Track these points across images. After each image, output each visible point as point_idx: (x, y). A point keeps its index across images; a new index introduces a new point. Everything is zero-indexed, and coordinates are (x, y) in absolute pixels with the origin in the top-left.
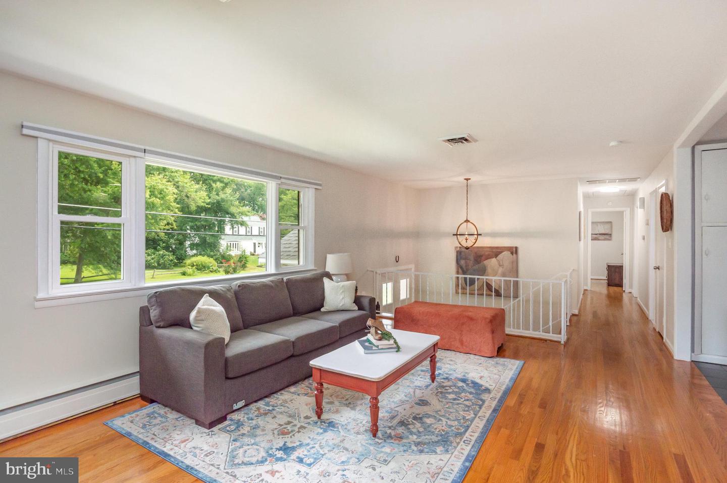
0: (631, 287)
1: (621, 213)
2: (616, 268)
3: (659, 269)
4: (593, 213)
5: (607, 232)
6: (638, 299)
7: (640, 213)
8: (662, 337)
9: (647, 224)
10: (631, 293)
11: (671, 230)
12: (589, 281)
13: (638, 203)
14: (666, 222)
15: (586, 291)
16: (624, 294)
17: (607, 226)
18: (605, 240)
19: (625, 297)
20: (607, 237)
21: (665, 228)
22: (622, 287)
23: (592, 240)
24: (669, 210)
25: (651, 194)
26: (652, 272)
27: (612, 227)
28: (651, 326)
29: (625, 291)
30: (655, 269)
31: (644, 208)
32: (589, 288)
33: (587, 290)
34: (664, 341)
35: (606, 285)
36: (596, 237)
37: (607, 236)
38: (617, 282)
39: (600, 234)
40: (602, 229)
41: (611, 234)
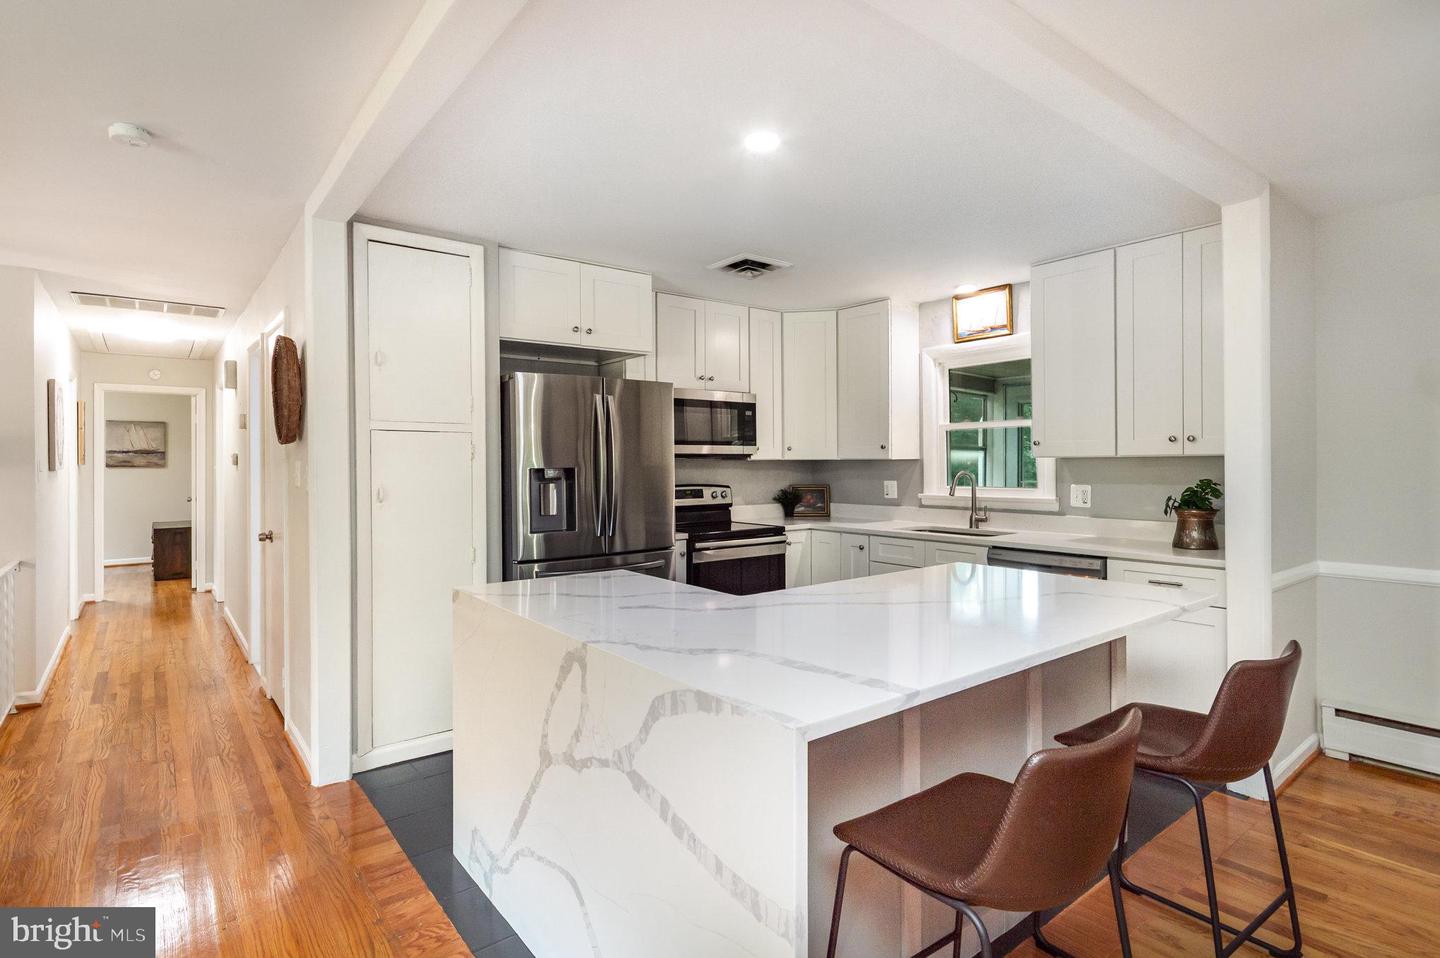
0: (210, 577)
1: (184, 402)
2: (176, 534)
3: (271, 538)
4: (108, 395)
5: (154, 446)
6: (226, 609)
7: (228, 402)
8: (282, 718)
9: (244, 426)
10: (210, 592)
11: (301, 438)
12: (100, 573)
13: (222, 377)
14: (289, 416)
15: (91, 607)
16: (193, 596)
17: (156, 433)
18: (148, 465)
19: (196, 603)
20: (154, 459)
21: (284, 432)
22: (190, 577)
23: (108, 466)
24: (296, 383)
25: (252, 350)
26: (256, 546)
27: (165, 435)
28: (254, 686)
29: (196, 589)
30: (260, 540)
31: (236, 388)
32: (98, 596)
33: (93, 603)
34: (286, 728)
35: (150, 579)
36: (119, 460)
37: (155, 457)
38: (178, 568)
39: (136, 452)
40: (139, 440)
41: (163, 453)
